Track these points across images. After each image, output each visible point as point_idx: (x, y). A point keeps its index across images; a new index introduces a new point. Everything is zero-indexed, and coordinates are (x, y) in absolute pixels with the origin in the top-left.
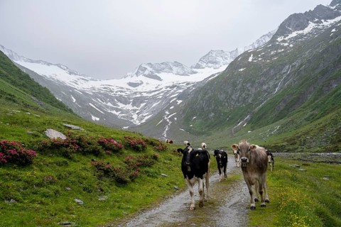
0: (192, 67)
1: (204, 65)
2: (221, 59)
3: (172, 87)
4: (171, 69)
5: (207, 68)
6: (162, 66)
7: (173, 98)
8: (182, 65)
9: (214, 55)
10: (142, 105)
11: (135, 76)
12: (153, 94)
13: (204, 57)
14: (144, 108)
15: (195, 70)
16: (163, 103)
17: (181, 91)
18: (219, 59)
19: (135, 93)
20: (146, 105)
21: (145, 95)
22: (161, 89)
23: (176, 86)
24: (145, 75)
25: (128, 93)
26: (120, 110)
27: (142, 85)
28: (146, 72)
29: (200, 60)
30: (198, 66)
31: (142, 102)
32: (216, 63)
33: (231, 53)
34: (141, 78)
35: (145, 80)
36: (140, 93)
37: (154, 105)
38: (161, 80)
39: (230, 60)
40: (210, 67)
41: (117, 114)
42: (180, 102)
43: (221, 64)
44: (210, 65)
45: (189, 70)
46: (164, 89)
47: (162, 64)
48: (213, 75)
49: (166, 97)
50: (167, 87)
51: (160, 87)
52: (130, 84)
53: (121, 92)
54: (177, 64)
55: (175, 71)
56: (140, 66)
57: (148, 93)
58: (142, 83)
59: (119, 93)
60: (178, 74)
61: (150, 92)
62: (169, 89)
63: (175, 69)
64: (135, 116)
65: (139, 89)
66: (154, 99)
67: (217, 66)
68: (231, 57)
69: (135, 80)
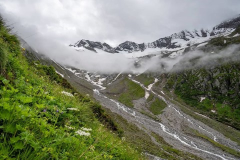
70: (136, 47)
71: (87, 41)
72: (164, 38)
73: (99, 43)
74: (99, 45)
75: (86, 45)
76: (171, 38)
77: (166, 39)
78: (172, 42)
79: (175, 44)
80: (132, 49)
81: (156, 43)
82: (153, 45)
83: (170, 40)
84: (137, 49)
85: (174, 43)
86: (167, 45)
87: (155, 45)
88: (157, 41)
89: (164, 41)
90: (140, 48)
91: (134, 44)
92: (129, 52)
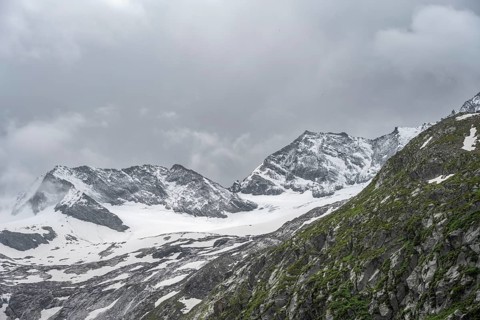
0: (235, 188)
1: (279, 182)
2: (338, 162)
3: (163, 253)
4: (160, 191)
5: (289, 193)
6: (129, 178)
7: (167, 289)
8: (199, 178)
9: (314, 149)
10: (46, 314)
11: (28, 209)
12: (91, 274)
13: (279, 154)
15: (247, 198)
16: (128, 307)
17: (197, 265)
18: (334, 162)
19: (24, 270)
21: (58, 277)
22: (121, 258)
23: (176, 249)
24: (63, 209)
27: (53, 244)
28: (70, 198)
29: (266, 165)
30: (260, 187)
31: (45, 305)
32: (322, 175)
33: (374, 143)
34: (49, 217)
35: (63, 225)
36: (43, 269)
37: (92, 315)
38: (124, 228)
39: (370, 169)
40: (300, 190)
42: (190, 303)
43: (341, 180)
44: (300, 182)
45: (227, 196)
46: (131, 260)
47: (129, 171)
48: (318, 211)
49: (137, 288)
50: (143, 253)
51: (117, 252)
52: (6, 239)
54: (183, 175)
55: (172, 200)
56: (49, 176)
57: (69, 269)
58: (52, 235)
60: (184, 209)
61: (81, 268)
62: (149, 259)
63: (175, 192)
65: (40, 255)
66: (95, 291)
67: (327, 186)
68: (377, 158)
69: (25, 222)
70: (358, 162)
71: (83, 170)
73: (144, 173)
74: (144, 186)
80: (334, 173)
84: (363, 172)
92: (317, 195)
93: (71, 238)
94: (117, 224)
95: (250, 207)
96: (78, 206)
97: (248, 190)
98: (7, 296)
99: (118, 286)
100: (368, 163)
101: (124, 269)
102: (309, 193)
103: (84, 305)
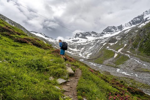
1: (106, 33)
5: (107, 34)
6: (87, 33)
8: (95, 33)
9: (110, 28)
10: (83, 49)
12: (87, 43)
13: (105, 30)
14: (84, 50)
19: (78, 44)
20: (85, 49)
21: (82, 44)
25: (73, 44)
26: (72, 51)
27: (79, 41)
29: (103, 31)
31: (82, 47)
32: (111, 31)
33: (118, 27)
34: (77, 38)
36: (80, 43)
37: (90, 48)
41: (70, 53)
43: (114, 32)
44: (108, 33)
46: (92, 41)
47: (86, 33)
52: (73, 41)
53: (70, 43)
54: (93, 33)
55: (92, 36)
56: (77, 34)
59: (69, 44)
60: (94, 36)
62: (94, 41)
64: (80, 54)
66: (89, 45)
67: (112, 33)
69: (74, 39)
70: (116, 29)
71: (80, 33)
72: (137, 17)
73: (88, 33)
74: (89, 34)
75: (80, 36)
76: (143, 15)
77: (139, 17)
78: (145, 18)
79: (148, 19)
80: (113, 31)
81: (131, 23)
82: (129, 24)
83: (143, 17)
84: (117, 31)
85: (146, 19)
86: (140, 22)
87: (131, 24)
88: (132, 21)
89: (138, 19)
90: (119, 29)
91: (114, 27)
92: (111, 34)
93: (81, 40)
94: (87, 39)
95: (103, 36)
96: (81, 36)
97: (102, 34)
98: (76, 47)
99: (93, 44)
100: (118, 29)
101: (92, 42)
102: (110, 34)
103: (88, 47)
